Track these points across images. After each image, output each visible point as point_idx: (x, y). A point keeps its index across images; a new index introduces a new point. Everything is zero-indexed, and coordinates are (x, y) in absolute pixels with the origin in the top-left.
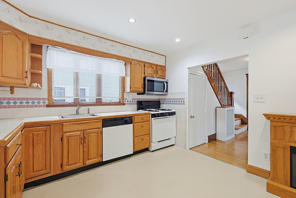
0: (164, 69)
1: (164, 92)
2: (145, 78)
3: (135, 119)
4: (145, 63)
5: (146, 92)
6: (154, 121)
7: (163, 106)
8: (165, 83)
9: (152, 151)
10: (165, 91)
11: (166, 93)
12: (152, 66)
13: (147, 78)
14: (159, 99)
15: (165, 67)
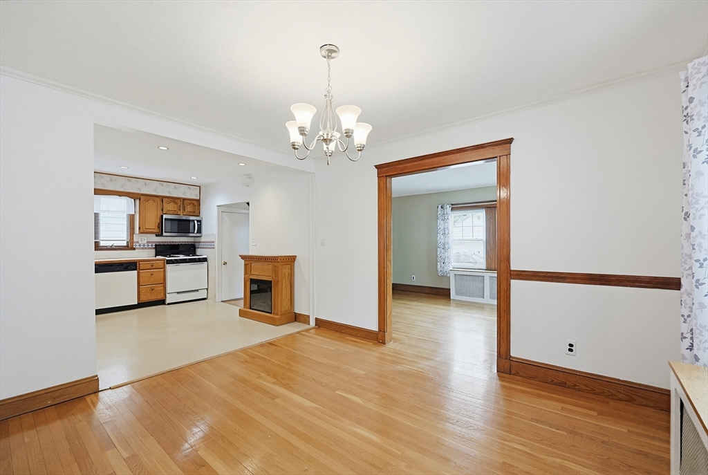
0: (196, 204)
1: (194, 233)
2: (162, 216)
3: (141, 266)
4: (162, 198)
5: (164, 234)
6: (169, 267)
7: (199, 251)
8: (196, 222)
9: (169, 304)
10: (196, 232)
11: (198, 235)
12: (176, 201)
13: (165, 216)
14: (195, 242)
15: (199, 201)
